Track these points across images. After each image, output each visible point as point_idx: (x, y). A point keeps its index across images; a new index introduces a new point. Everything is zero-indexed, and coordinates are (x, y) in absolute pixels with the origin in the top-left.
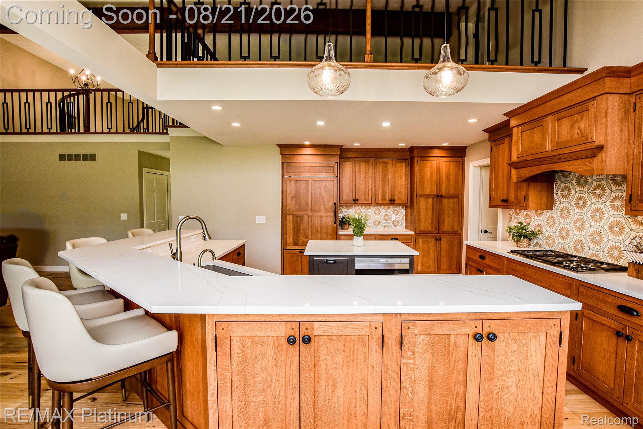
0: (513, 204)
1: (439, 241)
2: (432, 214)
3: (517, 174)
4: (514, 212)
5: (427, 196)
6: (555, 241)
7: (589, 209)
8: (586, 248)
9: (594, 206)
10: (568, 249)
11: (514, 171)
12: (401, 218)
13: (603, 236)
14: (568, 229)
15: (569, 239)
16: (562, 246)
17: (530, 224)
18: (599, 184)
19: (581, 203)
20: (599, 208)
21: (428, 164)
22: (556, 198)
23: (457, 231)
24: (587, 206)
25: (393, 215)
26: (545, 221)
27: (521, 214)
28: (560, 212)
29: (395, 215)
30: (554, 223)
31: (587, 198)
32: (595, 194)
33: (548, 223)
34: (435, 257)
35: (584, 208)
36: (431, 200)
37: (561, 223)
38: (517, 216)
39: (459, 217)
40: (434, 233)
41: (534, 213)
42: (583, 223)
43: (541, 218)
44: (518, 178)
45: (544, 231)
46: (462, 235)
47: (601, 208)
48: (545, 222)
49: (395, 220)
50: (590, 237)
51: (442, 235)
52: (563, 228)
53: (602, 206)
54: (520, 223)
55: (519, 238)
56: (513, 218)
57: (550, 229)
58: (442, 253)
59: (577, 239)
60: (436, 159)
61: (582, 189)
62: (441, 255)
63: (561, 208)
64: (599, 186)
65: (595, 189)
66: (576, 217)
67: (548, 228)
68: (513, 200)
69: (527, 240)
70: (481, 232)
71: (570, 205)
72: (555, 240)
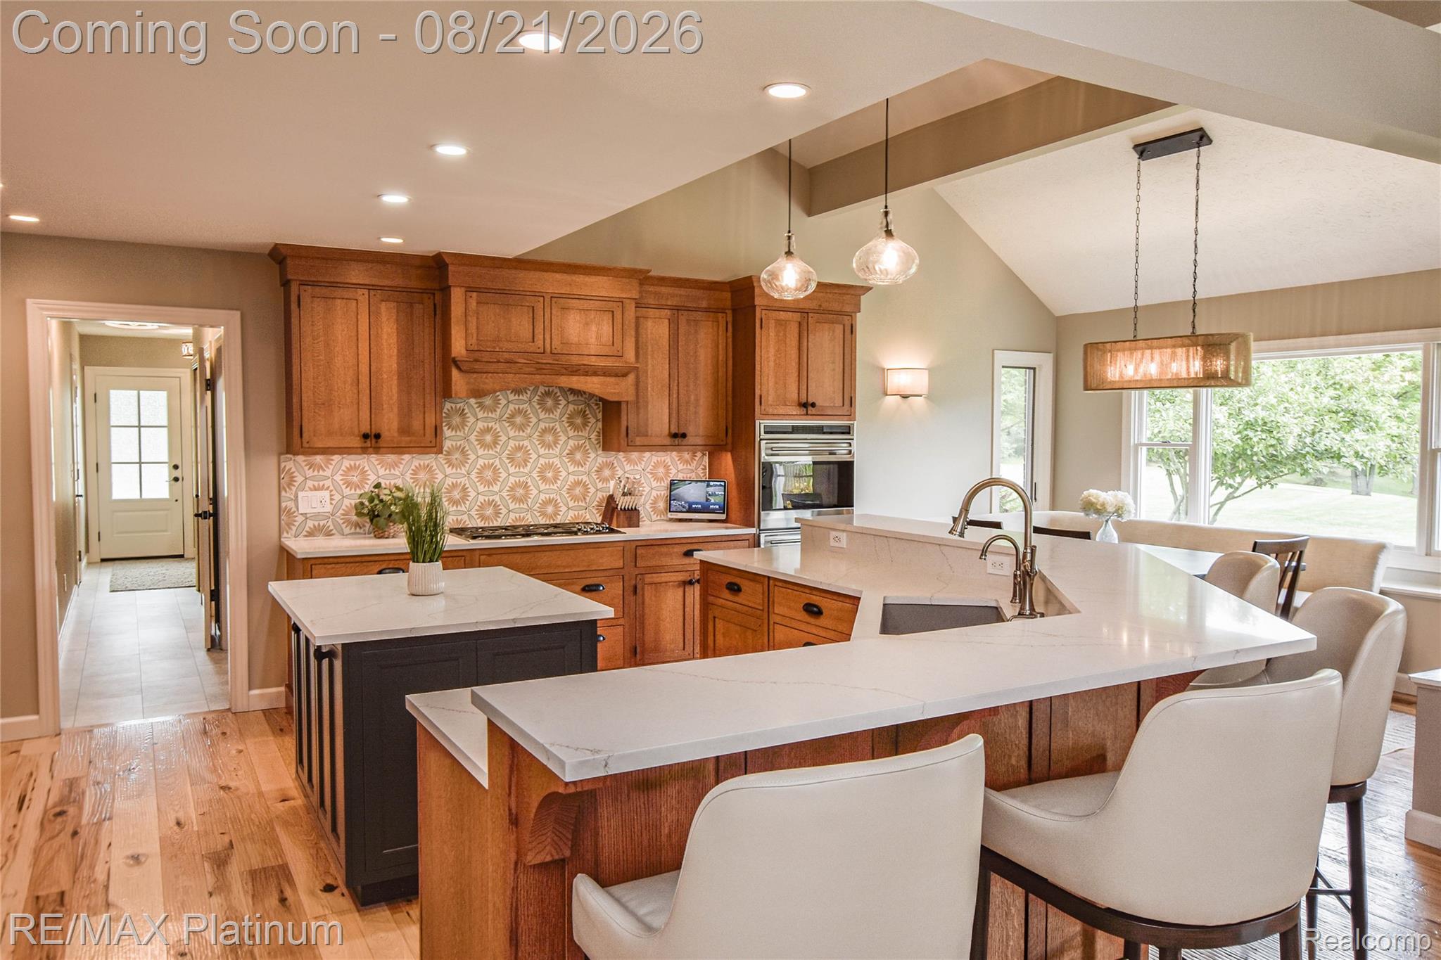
0: (398, 443)
7: (504, 448)
8: (504, 511)
9: (512, 443)
10: (469, 519)
13: (530, 488)
14: (465, 485)
15: (469, 502)
16: (457, 516)
18: (519, 408)
19: (488, 438)
20: (521, 445)
24: (500, 443)
28: (446, 454)
31: (498, 430)
32: (513, 424)
35: (495, 447)
37: (451, 474)
42: (495, 471)
47: (525, 445)
50: (508, 493)
53: (526, 443)
59: (485, 500)
61: (490, 415)
63: (447, 448)
64: (519, 411)
65: (512, 416)
66: (481, 462)
68: (395, 435)
71: (466, 442)
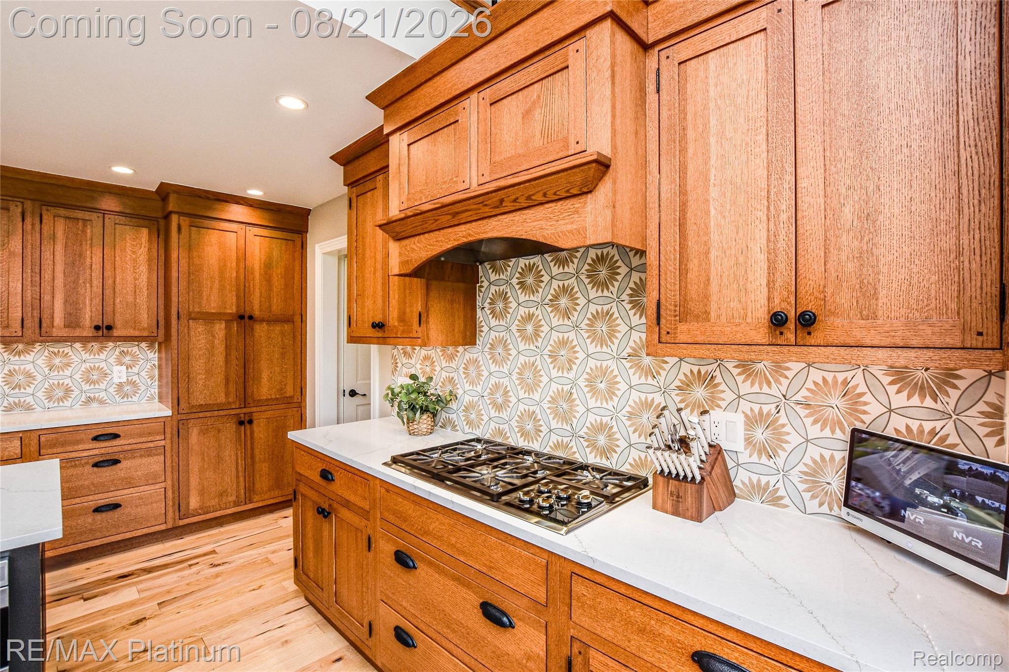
0: (396, 334)
1: (248, 426)
2: (227, 361)
3: (400, 254)
4: (402, 351)
5: (209, 318)
6: (483, 415)
7: (545, 342)
8: (544, 429)
9: (555, 336)
10: (508, 433)
11: (394, 248)
12: (143, 374)
13: (576, 402)
14: (506, 387)
15: (509, 410)
16: (497, 426)
17: (432, 378)
18: (564, 285)
19: (530, 328)
20: (566, 338)
21: (212, 237)
22: (481, 319)
23: (292, 397)
24: (542, 335)
25: (116, 369)
26: (461, 370)
27: (415, 355)
28: (490, 349)
29: (124, 367)
30: (479, 374)
31: (540, 317)
32: (556, 308)
33: (467, 375)
34: (237, 463)
35: (537, 340)
36: (223, 325)
37: (494, 374)
38: (407, 361)
39: (295, 364)
40: (233, 407)
41: (441, 354)
42: (536, 372)
43: (453, 365)
44: (403, 263)
45: (460, 392)
46: (303, 404)
47: (570, 339)
48: (461, 373)
49: (124, 380)
50: (550, 405)
51: (254, 409)
52: (497, 386)
53: (572, 335)
54: (414, 377)
55: (411, 415)
56: (399, 365)
57: (471, 388)
58: (257, 452)
59: (525, 410)
60: (234, 227)
61: (532, 298)
62: (253, 457)
63: (490, 341)
64: (564, 290)
65: (556, 297)
66: (522, 359)
67: (467, 387)
68: (396, 324)
69: (429, 416)
70: (344, 395)
71: (508, 334)
72: (483, 412)
